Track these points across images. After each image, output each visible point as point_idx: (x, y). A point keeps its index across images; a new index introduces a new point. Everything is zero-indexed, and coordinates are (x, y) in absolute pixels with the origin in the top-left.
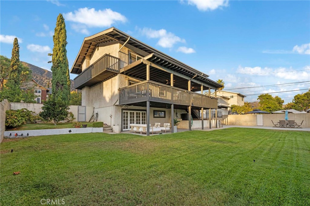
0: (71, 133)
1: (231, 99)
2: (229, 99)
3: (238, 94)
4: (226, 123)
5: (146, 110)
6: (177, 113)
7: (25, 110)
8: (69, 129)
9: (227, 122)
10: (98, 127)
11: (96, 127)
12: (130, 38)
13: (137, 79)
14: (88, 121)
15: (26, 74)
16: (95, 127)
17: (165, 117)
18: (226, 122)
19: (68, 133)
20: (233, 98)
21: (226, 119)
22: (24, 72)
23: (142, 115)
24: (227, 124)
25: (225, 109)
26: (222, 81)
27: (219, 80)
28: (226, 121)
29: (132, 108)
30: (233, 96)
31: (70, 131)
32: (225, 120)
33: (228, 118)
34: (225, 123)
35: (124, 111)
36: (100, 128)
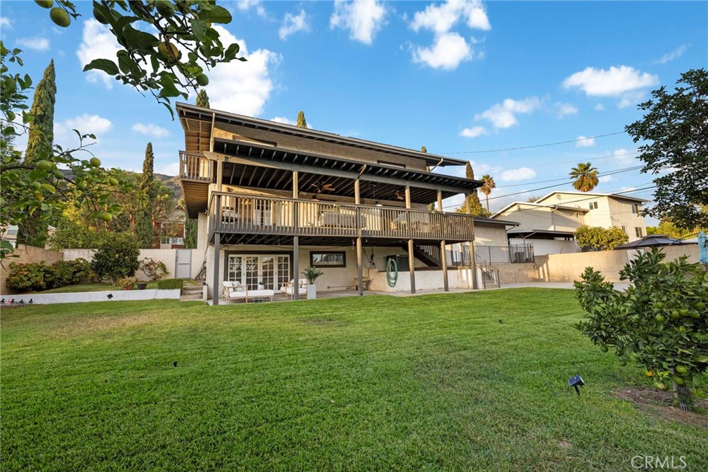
0: (112, 299)
1: (591, 211)
2: (585, 212)
3: (609, 196)
4: (546, 276)
5: (291, 253)
6: (372, 257)
7: (82, 262)
8: (109, 292)
9: (548, 274)
10: (169, 289)
11: (165, 289)
12: (216, 114)
13: (255, 190)
14: (194, 278)
15: (165, 199)
16: (163, 289)
17: (344, 266)
18: (544, 274)
19: (107, 299)
20: (596, 207)
21: (545, 265)
22: (161, 196)
23: (277, 263)
24: (547, 280)
25: (563, 239)
26: (589, 165)
27: (581, 165)
28: (543, 271)
29: (251, 249)
30: (596, 204)
31: (110, 296)
32: (541, 269)
33: (549, 262)
34: (542, 277)
35: (230, 256)
36: (173, 290)
